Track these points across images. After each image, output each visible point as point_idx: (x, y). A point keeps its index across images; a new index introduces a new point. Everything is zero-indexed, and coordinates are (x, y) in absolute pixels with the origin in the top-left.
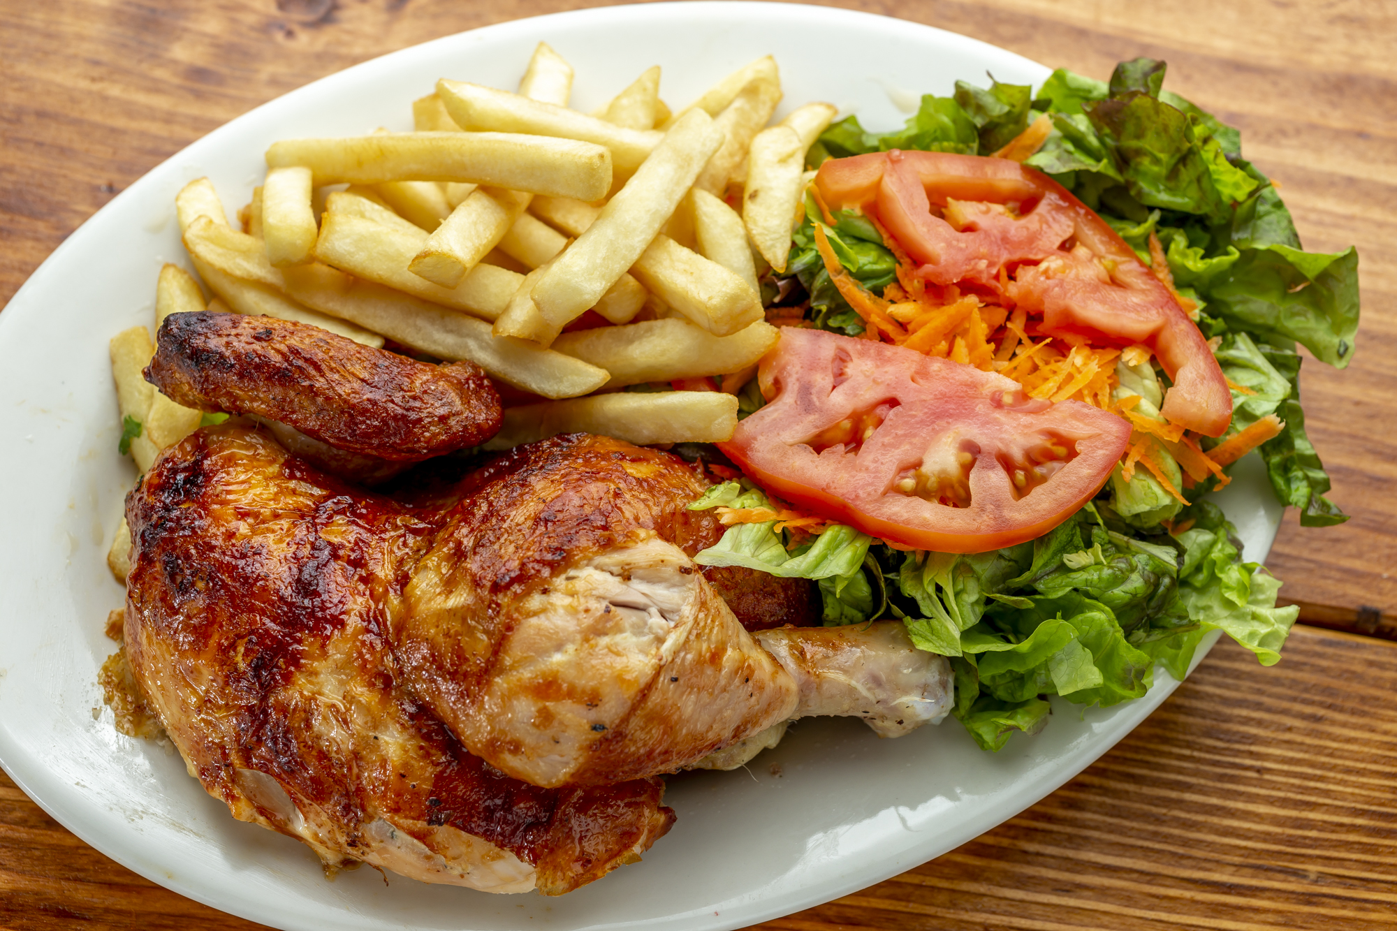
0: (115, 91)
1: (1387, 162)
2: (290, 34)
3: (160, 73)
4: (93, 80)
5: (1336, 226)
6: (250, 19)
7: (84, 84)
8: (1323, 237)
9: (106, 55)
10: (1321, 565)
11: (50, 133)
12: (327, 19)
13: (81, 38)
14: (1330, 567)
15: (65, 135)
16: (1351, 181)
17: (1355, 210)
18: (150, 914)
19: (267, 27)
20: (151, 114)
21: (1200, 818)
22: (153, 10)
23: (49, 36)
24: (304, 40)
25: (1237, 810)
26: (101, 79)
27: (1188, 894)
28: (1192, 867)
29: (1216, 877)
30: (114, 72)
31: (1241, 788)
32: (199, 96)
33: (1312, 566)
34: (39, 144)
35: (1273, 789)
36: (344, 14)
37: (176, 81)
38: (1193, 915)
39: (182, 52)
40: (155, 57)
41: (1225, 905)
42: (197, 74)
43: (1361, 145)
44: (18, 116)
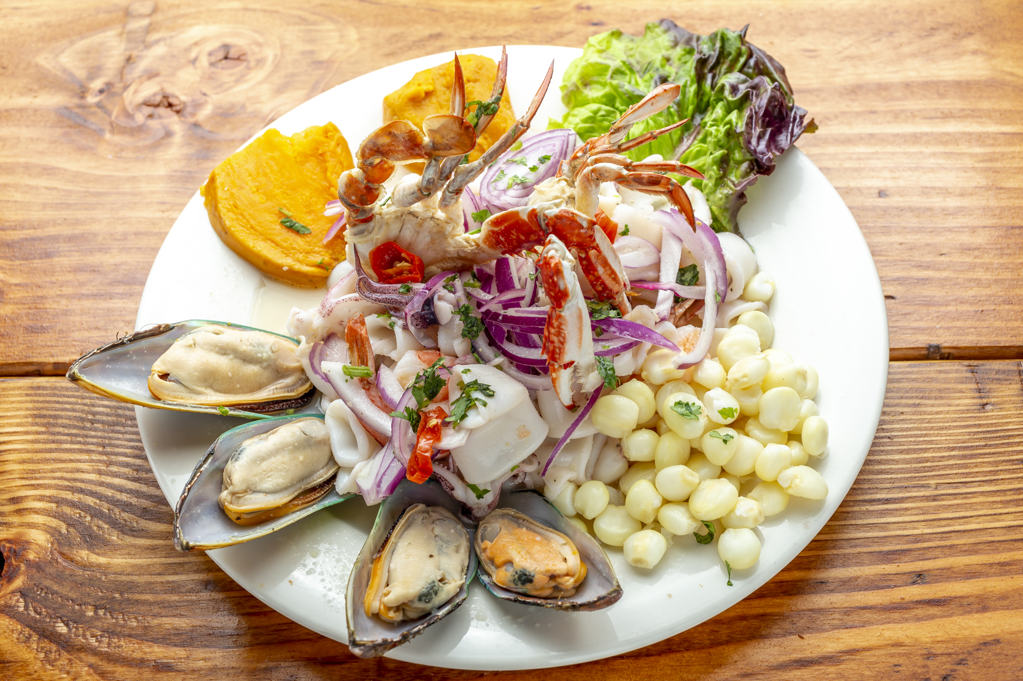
1: (889, 122)
5: (869, 158)
7: (159, 215)
8: (862, 166)
9: (168, 198)
10: (901, 328)
13: (153, 192)
14: (905, 328)
16: (872, 136)
17: (878, 149)
18: (273, 625)
22: (190, 172)
23: (135, 194)
25: (882, 460)
26: (168, 210)
27: (864, 508)
28: (863, 494)
29: (879, 496)
31: (882, 448)
33: (895, 329)
34: (139, 249)
35: (900, 445)
38: (870, 518)
41: (887, 510)
43: (873, 117)
44: (125, 237)
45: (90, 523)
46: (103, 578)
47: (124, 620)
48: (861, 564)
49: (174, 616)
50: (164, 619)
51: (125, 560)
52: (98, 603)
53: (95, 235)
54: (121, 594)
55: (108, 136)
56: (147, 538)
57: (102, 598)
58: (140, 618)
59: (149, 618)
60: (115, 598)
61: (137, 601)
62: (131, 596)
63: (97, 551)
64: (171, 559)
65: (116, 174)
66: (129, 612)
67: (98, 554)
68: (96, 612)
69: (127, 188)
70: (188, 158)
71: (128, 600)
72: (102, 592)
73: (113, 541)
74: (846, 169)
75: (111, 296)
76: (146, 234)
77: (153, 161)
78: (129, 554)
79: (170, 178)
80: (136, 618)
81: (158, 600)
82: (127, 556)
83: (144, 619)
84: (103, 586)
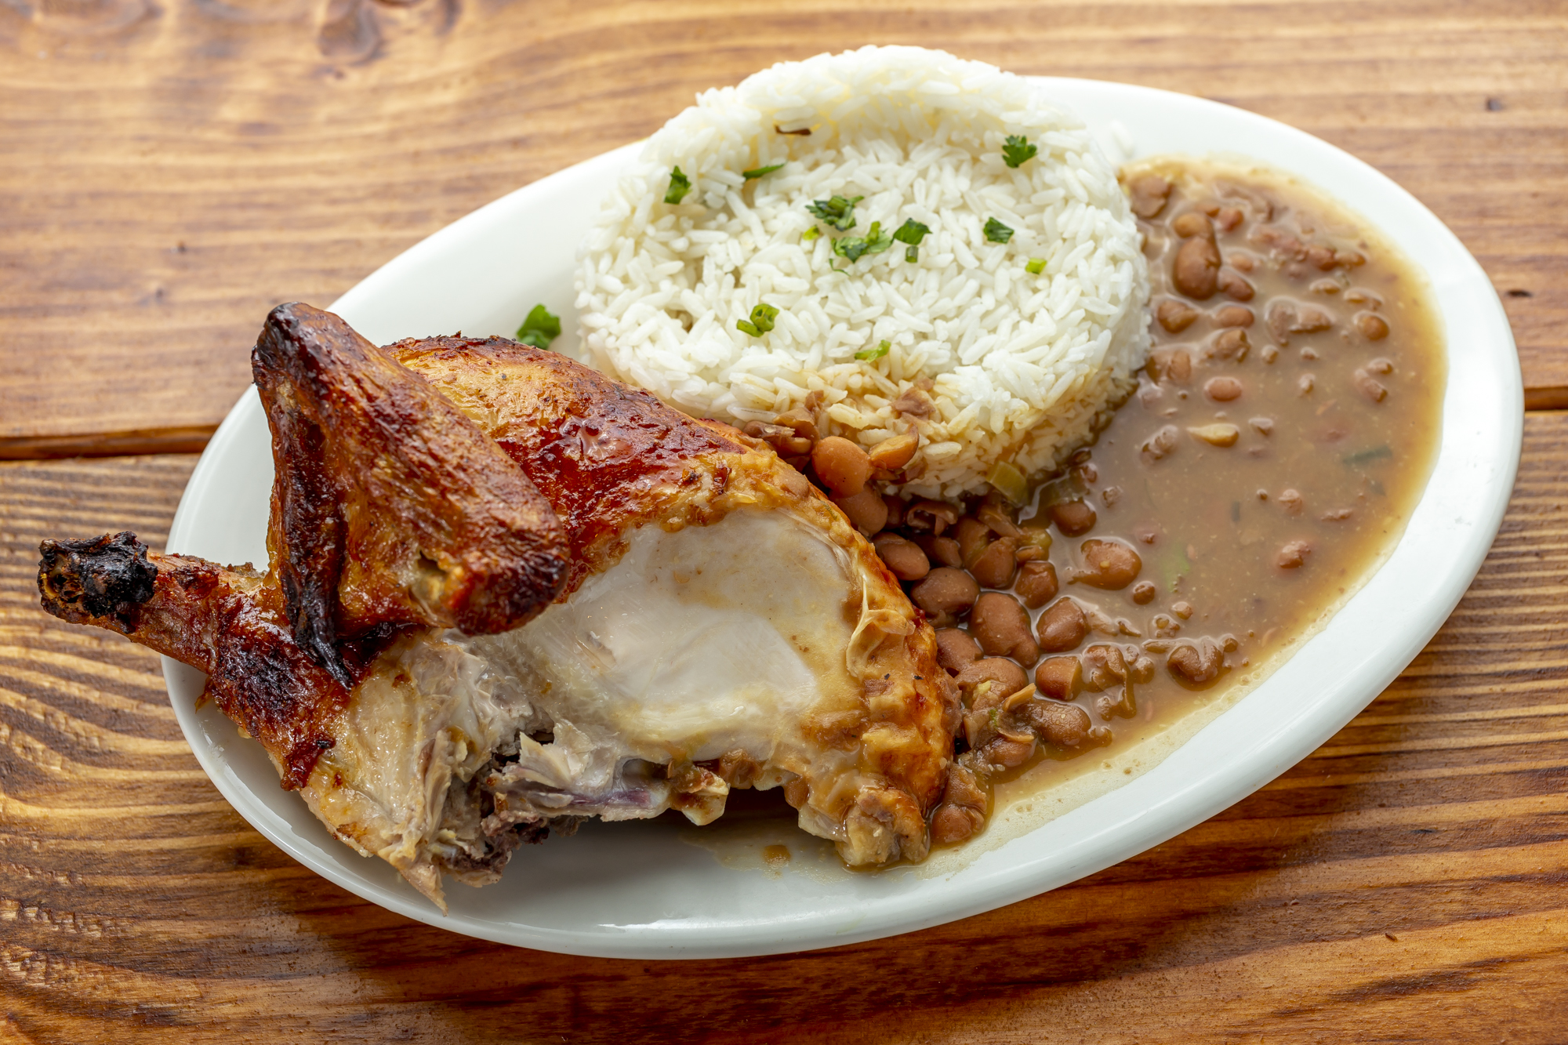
0: (168, 159)
2: (340, 75)
3: (212, 135)
4: (144, 154)
5: (1465, 41)
6: (295, 70)
7: (135, 160)
8: (1453, 54)
9: (153, 130)
10: (1544, 350)
12: (377, 53)
13: (124, 119)
14: (1554, 350)
18: (367, 932)
19: (317, 73)
20: (211, 174)
21: (1488, 612)
22: (194, 81)
23: (89, 123)
24: (355, 79)
25: (1525, 597)
26: (152, 151)
27: (1497, 688)
28: (1494, 662)
29: (1523, 665)
30: (164, 144)
31: (1524, 575)
32: (256, 147)
33: (1534, 352)
34: (99, 223)
35: (1558, 568)
37: (229, 138)
38: (1509, 707)
39: (231, 113)
40: (203, 122)
41: (1542, 690)
44: (71, 201)
45: (9, 740)
46: (35, 846)
47: (76, 926)
48: (1497, 795)
49: (175, 918)
50: (154, 923)
51: (76, 811)
52: (25, 894)
53: (15, 198)
54: (70, 876)
55: (38, 17)
56: (118, 767)
57: (33, 885)
58: (108, 923)
59: (124, 923)
60: (57, 883)
61: (101, 889)
62: (89, 880)
63: (22, 793)
64: (167, 807)
65: (53, 85)
66: (86, 912)
67: (24, 801)
68: (21, 913)
69: (76, 110)
70: (191, 55)
71: (84, 887)
72: (32, 873)
73: (53, 774)
74: (1424, 62)
75: (46, 312)
76: (111, 195)
77: (124, 61)
78: (84, 799)
79: (156, 92)
80: (99, 923)
81: (141, 886)
82: (81, 803)
83: (116, 925)
84: (35, 862)
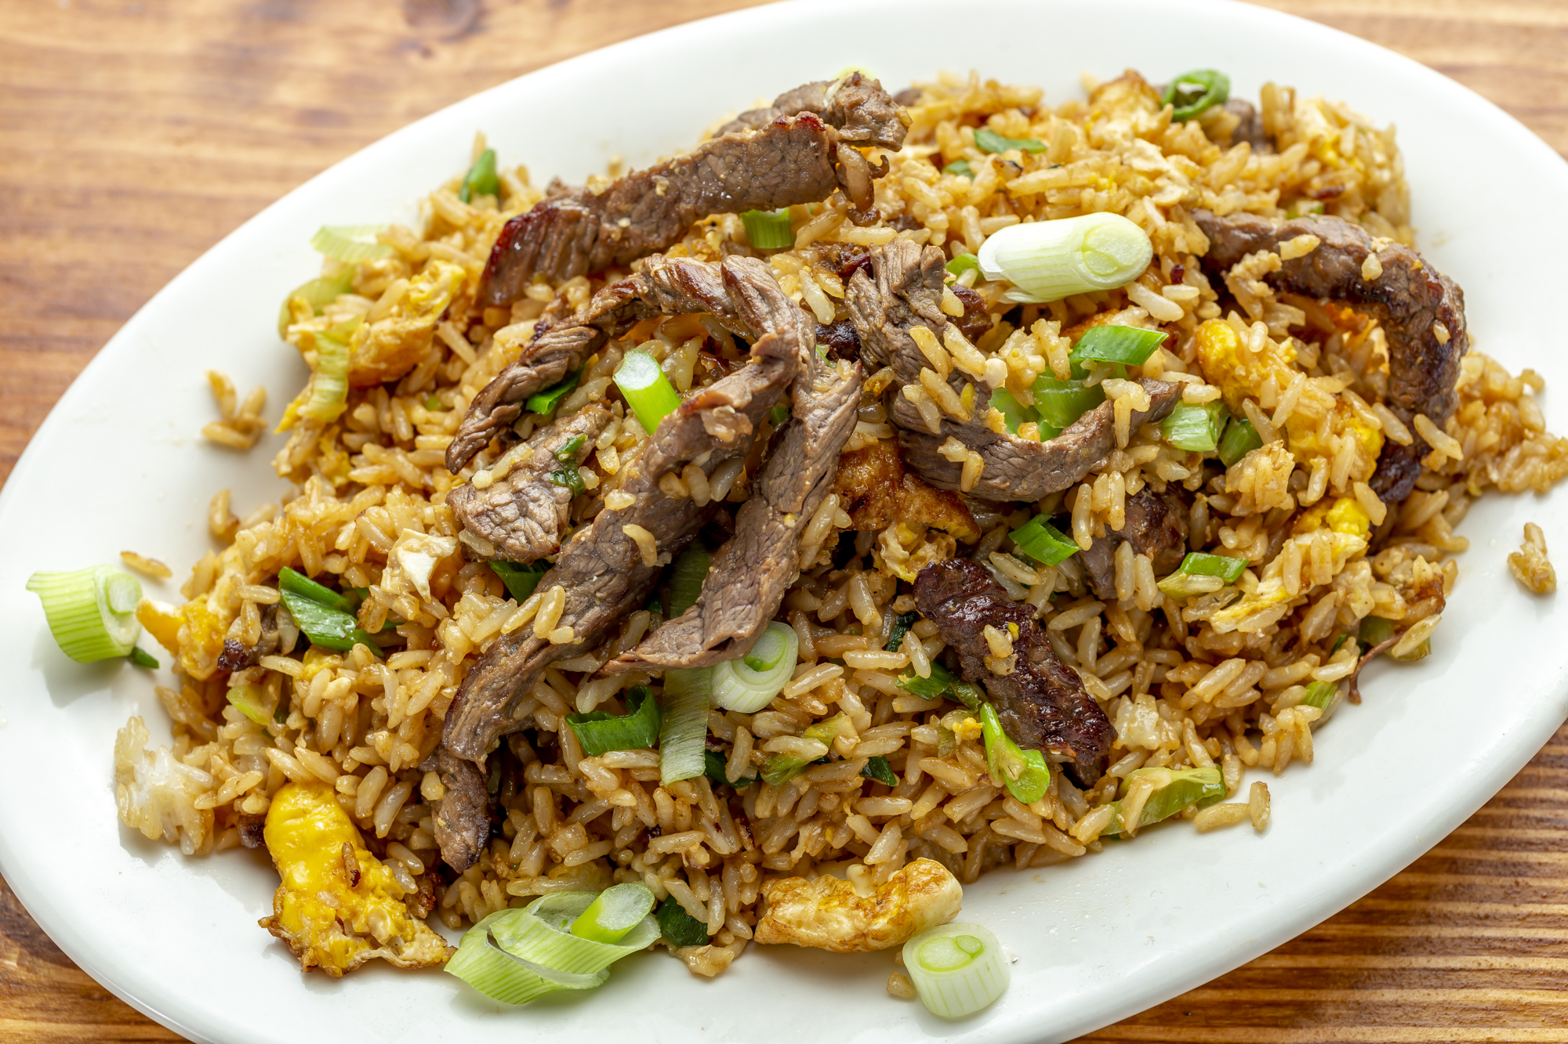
11: (128, 214)
15: (150, 215)
36: (494, 20)
42: (313, 117)
